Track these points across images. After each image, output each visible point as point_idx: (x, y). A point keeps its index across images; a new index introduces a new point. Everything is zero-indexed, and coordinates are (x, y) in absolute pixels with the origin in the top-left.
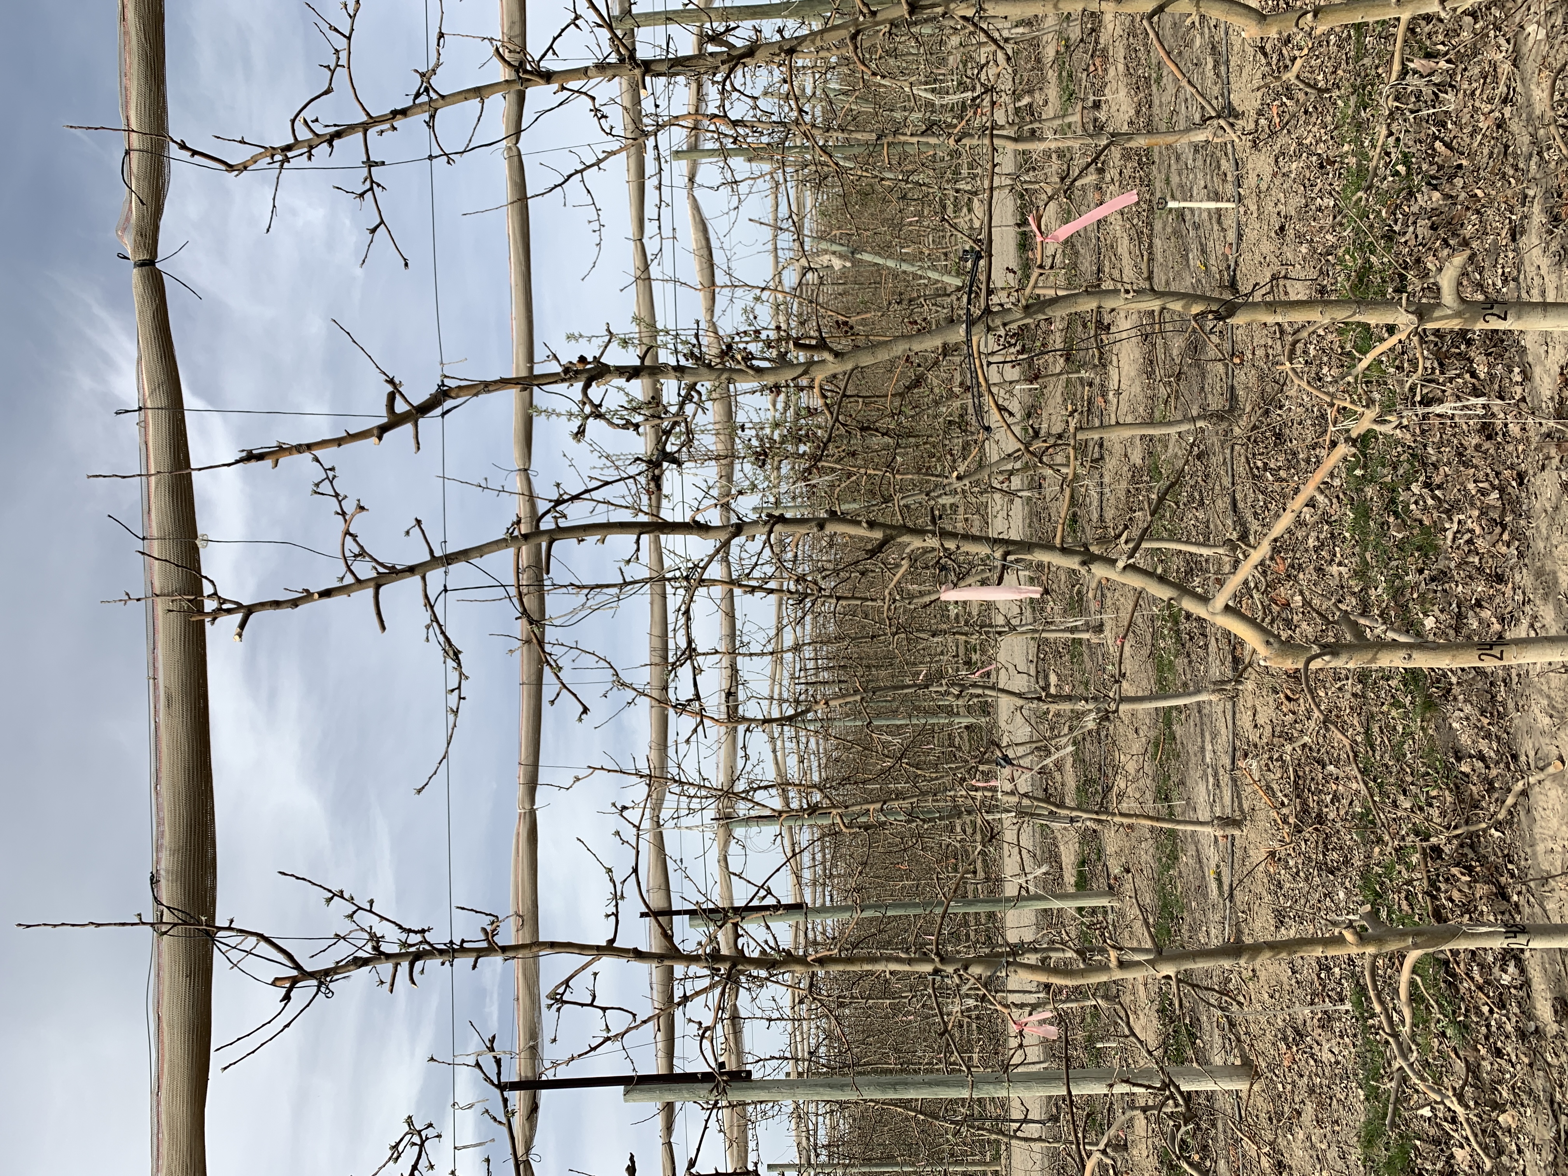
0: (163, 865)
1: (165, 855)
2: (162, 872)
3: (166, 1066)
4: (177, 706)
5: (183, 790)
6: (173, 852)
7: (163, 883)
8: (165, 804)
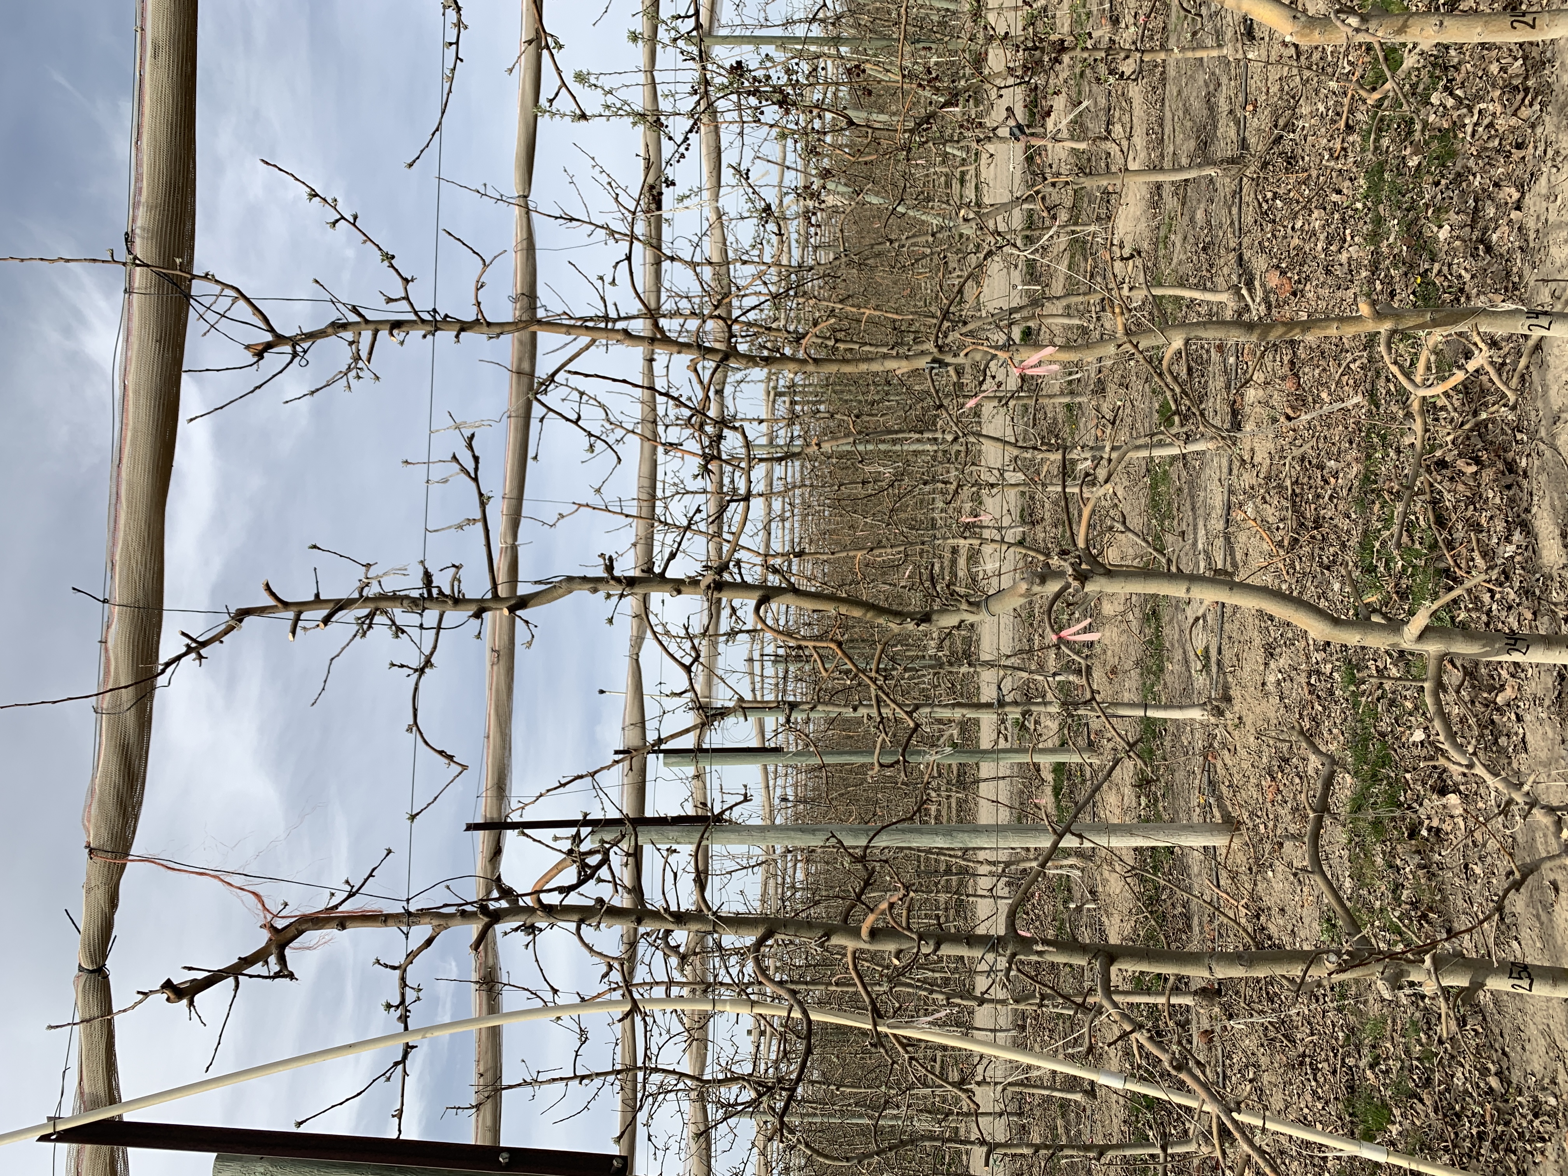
0: (139, 223)
1: (141, 212)
2: (138, 231)
3: (129, 434)
4: (163, 56)
5: (164, 146)
6: (150, 208)
7: (138, 241)
8: (145, 159)
